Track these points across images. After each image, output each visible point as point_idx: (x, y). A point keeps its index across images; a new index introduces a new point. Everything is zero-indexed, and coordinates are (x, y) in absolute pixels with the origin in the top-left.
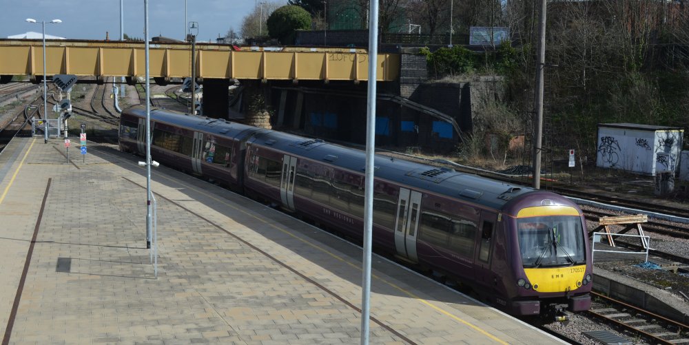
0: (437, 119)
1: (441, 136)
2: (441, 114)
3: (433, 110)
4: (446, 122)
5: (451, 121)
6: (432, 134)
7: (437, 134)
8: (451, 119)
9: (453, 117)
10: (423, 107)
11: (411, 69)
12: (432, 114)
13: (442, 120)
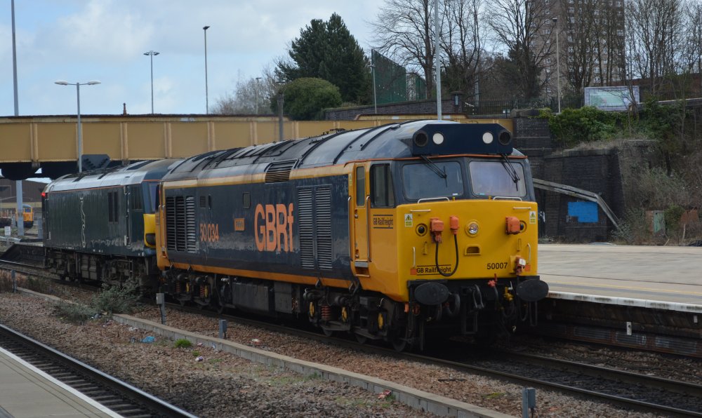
0: (574, 199)
1: (581, 220)
2: (581, 191)
3: (569, 187)
4: (588, 201)
5: (596, 198)
6: (567, 220)
7: (575, 219)
8: (596, 196)
9: (597, 193)
10: (553, 184)
11: (530, 137)
12: (566, 192)
13: (581, 199)
